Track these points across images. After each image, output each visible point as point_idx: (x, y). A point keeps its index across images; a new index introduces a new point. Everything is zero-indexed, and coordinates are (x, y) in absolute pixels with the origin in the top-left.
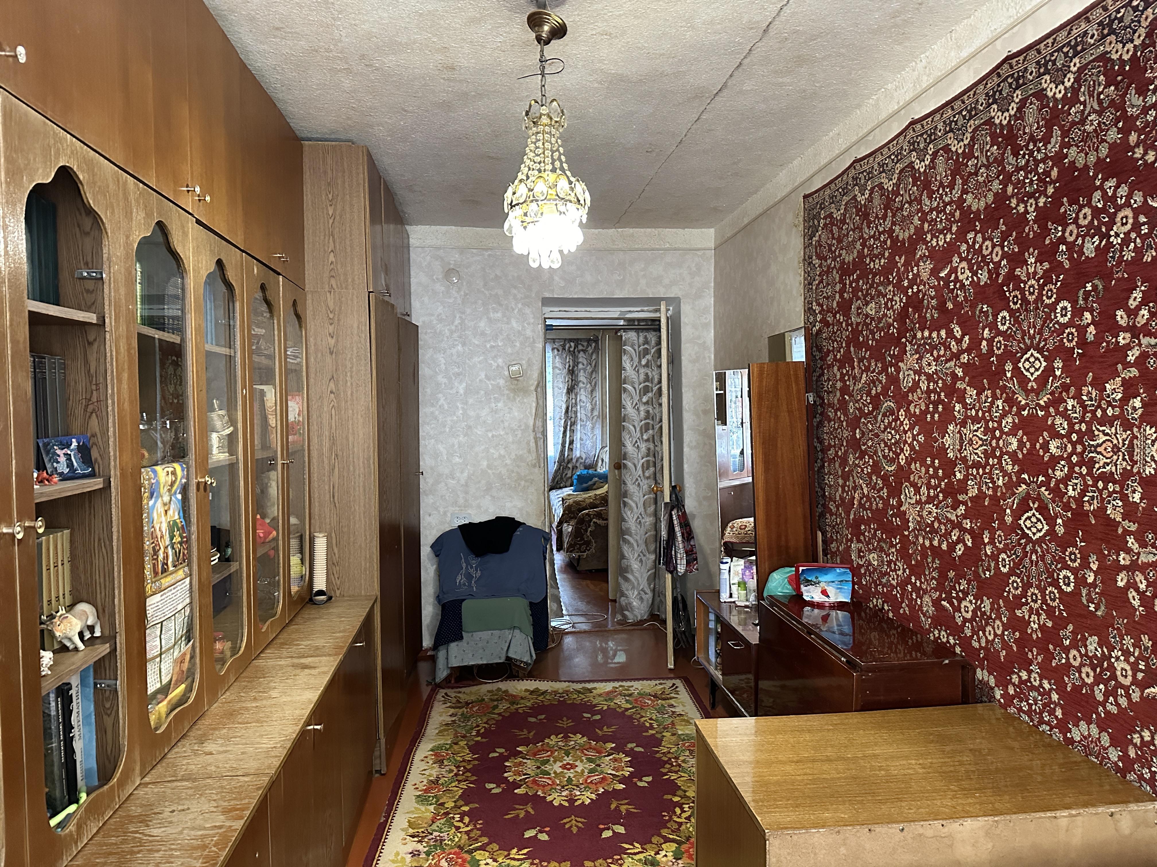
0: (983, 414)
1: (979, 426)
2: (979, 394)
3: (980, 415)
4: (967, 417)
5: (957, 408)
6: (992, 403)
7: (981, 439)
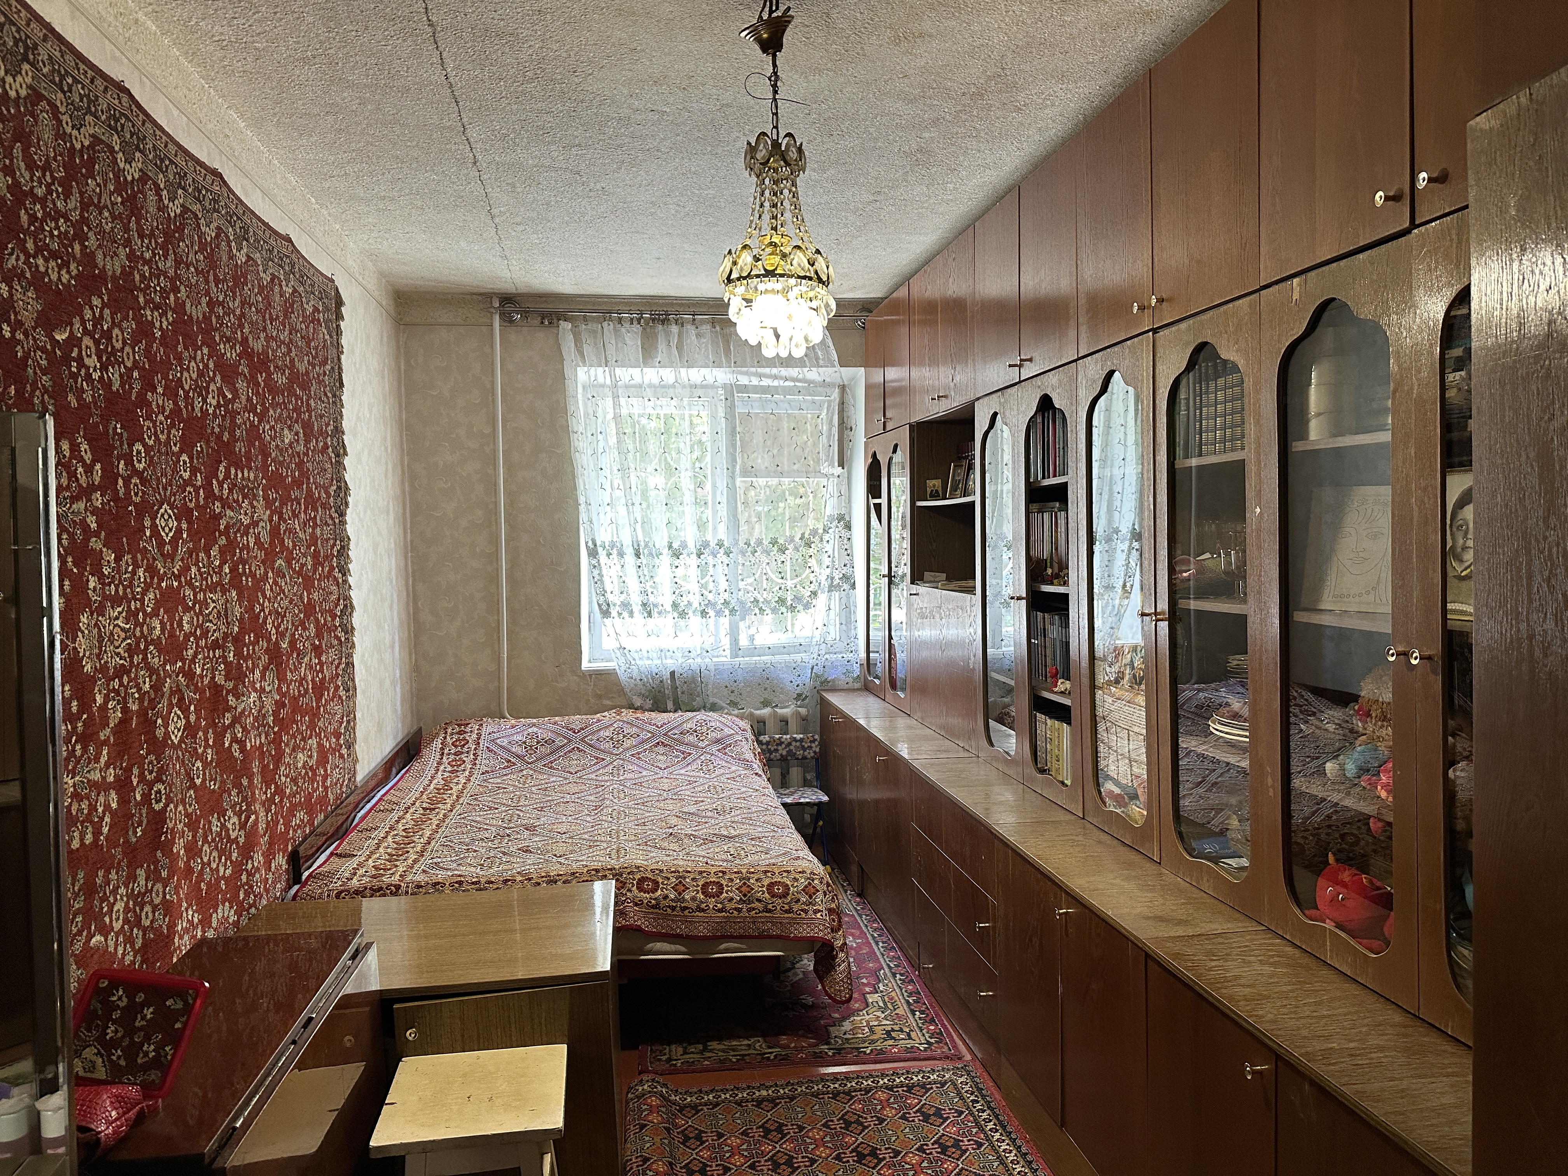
0: (125, 590)
1: (120, 609)
2: (118, 559)
3: (121, 593)
4: (105, 597)
5: (92, 585)
6: (134, 573)
7: (123, 629)
